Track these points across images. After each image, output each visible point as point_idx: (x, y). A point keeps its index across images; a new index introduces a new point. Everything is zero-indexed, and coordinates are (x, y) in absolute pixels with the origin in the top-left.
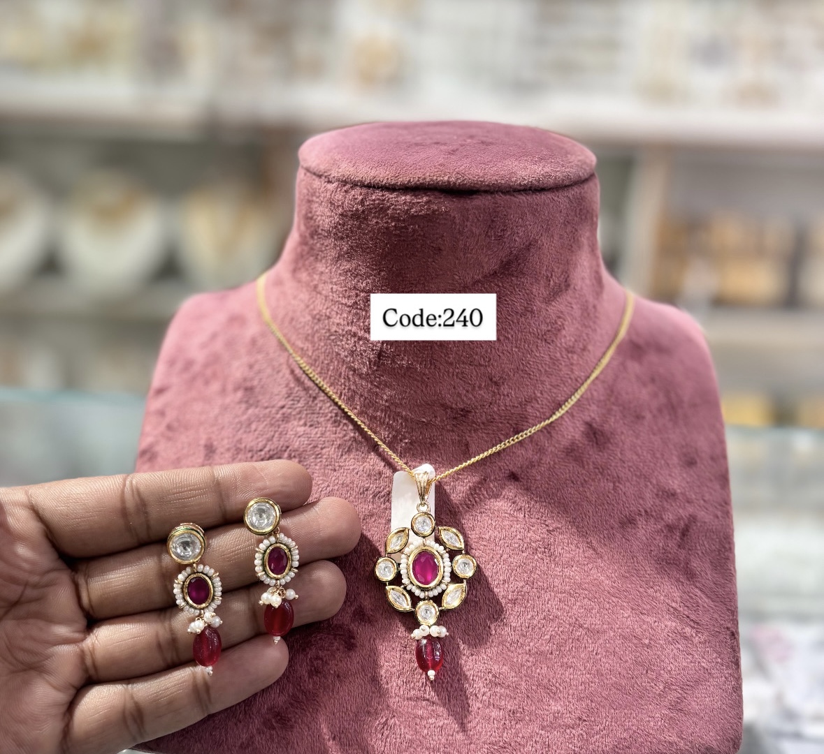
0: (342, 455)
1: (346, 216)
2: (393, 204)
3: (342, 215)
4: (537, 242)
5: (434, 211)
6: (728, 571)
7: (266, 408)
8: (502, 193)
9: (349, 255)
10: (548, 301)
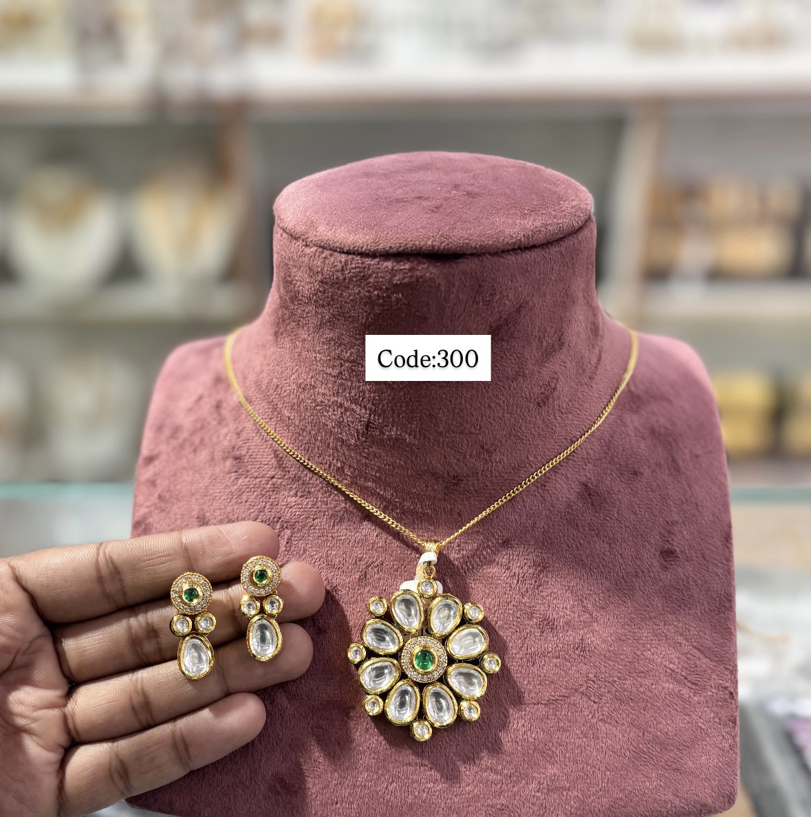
0: (334, 526)
1: (326, 283)
2: (374, 273)
3: (322, 282)
4: (527, 303)
5: (418, 279)
6: (729, 630)
7: (256, 478)
8: (490, 254)
9: (332, 323)
10: (541, 363)
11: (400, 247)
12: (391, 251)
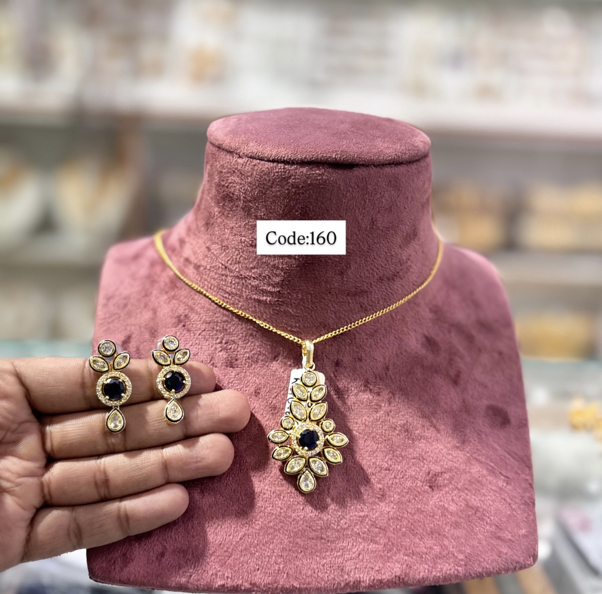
3: (251, 183)
5: (325, 181)
10: (402, 247)
11: (312, 157)
12: (306, 160)
